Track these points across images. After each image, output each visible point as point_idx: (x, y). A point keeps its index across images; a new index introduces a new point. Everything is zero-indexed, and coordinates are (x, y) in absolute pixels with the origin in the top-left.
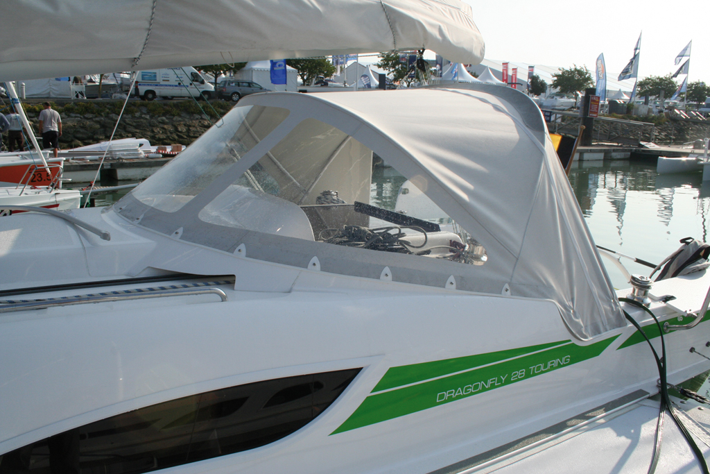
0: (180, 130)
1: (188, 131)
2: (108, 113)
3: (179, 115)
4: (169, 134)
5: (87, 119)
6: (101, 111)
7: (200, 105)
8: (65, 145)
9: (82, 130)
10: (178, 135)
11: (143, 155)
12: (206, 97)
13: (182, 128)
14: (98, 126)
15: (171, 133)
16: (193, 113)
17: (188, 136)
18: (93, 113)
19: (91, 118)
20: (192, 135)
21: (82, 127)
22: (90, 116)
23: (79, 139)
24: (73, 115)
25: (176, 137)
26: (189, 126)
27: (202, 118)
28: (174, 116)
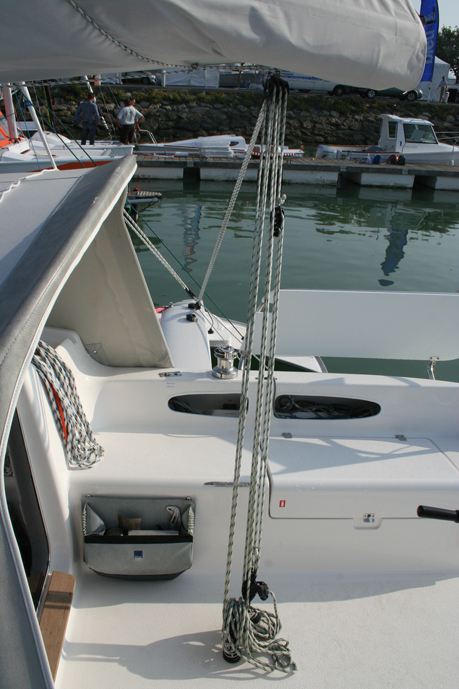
0: (305, 126)
1: (314, 128)
2: (237, 104)
3: (307, 110)
4: (293, 130)
5: (216, 109)
6: (230, 102)
7: (332, 100)
8: (191, 134)
9: (209, 121)
10: (302, 132)
11: (233, 155)
12: (340, 91)
13: (308, 125)
14: (225, 117)
15: (295, 129)
16: (322, 109)
17: (313, 133)
18: (221, 103)
19: (219, 109)
20: (317, 132)
21: (210, 118)
22: (219, 106)
23: (204, 129)
24: (203, 104)
25: (300, 134)
26: (316, 122)
27: (331, 116)
28: (302, 110)
